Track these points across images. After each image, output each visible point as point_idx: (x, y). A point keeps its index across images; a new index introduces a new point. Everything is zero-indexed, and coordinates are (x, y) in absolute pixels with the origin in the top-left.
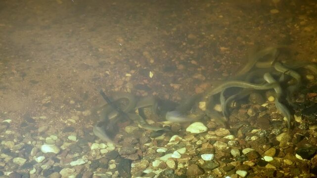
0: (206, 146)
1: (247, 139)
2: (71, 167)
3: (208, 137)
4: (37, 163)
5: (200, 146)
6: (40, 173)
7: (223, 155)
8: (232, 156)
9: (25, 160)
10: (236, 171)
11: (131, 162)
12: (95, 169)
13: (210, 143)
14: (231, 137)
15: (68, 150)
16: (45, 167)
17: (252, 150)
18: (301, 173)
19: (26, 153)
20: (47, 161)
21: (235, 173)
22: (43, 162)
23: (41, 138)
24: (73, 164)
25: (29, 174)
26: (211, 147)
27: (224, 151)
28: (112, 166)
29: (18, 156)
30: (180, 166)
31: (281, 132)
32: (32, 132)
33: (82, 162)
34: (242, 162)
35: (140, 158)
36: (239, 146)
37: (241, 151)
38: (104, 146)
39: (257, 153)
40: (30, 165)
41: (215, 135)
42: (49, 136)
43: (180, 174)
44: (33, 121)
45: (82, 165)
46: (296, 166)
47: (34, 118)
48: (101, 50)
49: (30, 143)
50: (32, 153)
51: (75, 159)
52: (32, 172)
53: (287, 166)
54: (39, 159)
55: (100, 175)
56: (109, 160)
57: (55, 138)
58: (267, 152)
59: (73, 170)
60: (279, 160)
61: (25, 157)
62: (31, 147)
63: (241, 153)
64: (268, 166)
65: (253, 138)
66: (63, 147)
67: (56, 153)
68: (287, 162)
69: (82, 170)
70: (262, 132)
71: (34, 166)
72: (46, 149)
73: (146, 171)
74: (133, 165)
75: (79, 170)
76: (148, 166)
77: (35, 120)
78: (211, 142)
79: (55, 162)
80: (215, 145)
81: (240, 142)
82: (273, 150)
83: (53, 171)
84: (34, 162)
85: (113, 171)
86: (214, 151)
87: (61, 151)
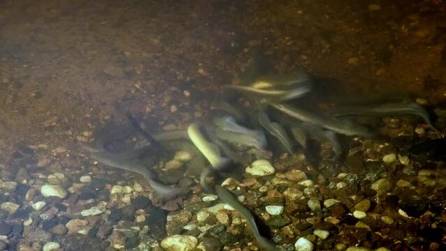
0: (272, 194)
1: (331, 186)
2: (82, 218)
3: (276, 182)
4: (34, 210)
5: (265, 194)
6: (37, 224)
7: (296, 208)
8: (309, 210)
9: (18, 206)
10: (314, 230)
11: (167, 213)
12: (117, 221)
13: (279, 190)
14: (308, 183)
15: (79, 193)
16: (45, 216)
17: (337, 201)
18: (405, 236)
19: (19, 197)
20: (49, 208)
21: (313, 234)
22: (43, 210)
23: (41, 176)
24: (85, 213)
25: (23, 226)
26: (280, 196)
27: (297, 201)
28: (140, 219)
29: (8, 201)
30: (236, 221)
31: (379, 178)
32: (29, 166)
33: (98, 212)
34: (323, 219)
35: (180, 208)
36: (320, 195)
37: (322, 203)
38: (129, 189)
39: (344, 206)
40: (24, 213)
41: (286, 179)
42: (52, 173)
43: (236, 232)
44: (31, 151)
45: (98, 215)
46: (399, 226)
47: (32, 147)
48: (127, 53)
49: (25, 182)
50: (27, 196)
51: (88, 207)
52: (28, 222)
53: (387, 225)
54: (38, 205)
55: (123, 230)
56: (136, 209)
57: (61, 176)
58: (358, 205)
59: (84, 222)
60: (375, 216)
61: (17, 202)
62: (27, 187)
63: (322, 206)
64: (358, 225)
65: (340, 185)
66: (71, 190)
67: (62, 197)
68: (387, 220)
69: (98, 223)
70: (351, 177)
71: (31, 215)
72: (48, 191)
73: (188, 227)
74: (169, 218)
75: (93, 223)
76: (190, 220)
77: (33, 150)
78: (281, 189)
79: (60, 210)
80: (286, 193)
81: (322, 190)
82: (367, 203)
83: (57, 224)
84: (31, 209)
85: (141, 225)
86: (283, 202)
87: (69, 195)
